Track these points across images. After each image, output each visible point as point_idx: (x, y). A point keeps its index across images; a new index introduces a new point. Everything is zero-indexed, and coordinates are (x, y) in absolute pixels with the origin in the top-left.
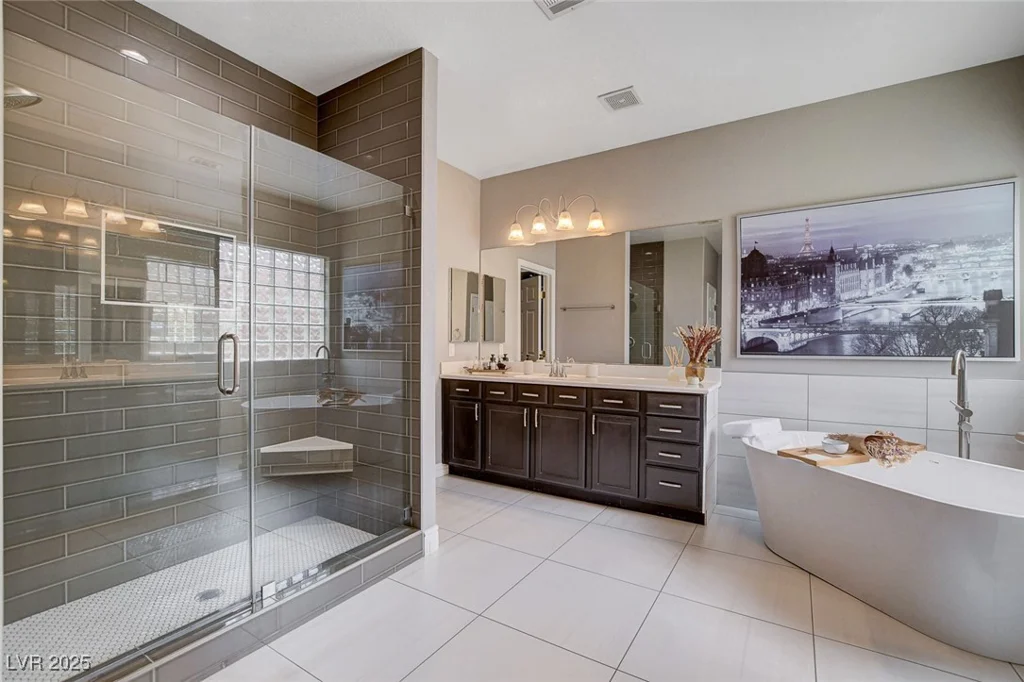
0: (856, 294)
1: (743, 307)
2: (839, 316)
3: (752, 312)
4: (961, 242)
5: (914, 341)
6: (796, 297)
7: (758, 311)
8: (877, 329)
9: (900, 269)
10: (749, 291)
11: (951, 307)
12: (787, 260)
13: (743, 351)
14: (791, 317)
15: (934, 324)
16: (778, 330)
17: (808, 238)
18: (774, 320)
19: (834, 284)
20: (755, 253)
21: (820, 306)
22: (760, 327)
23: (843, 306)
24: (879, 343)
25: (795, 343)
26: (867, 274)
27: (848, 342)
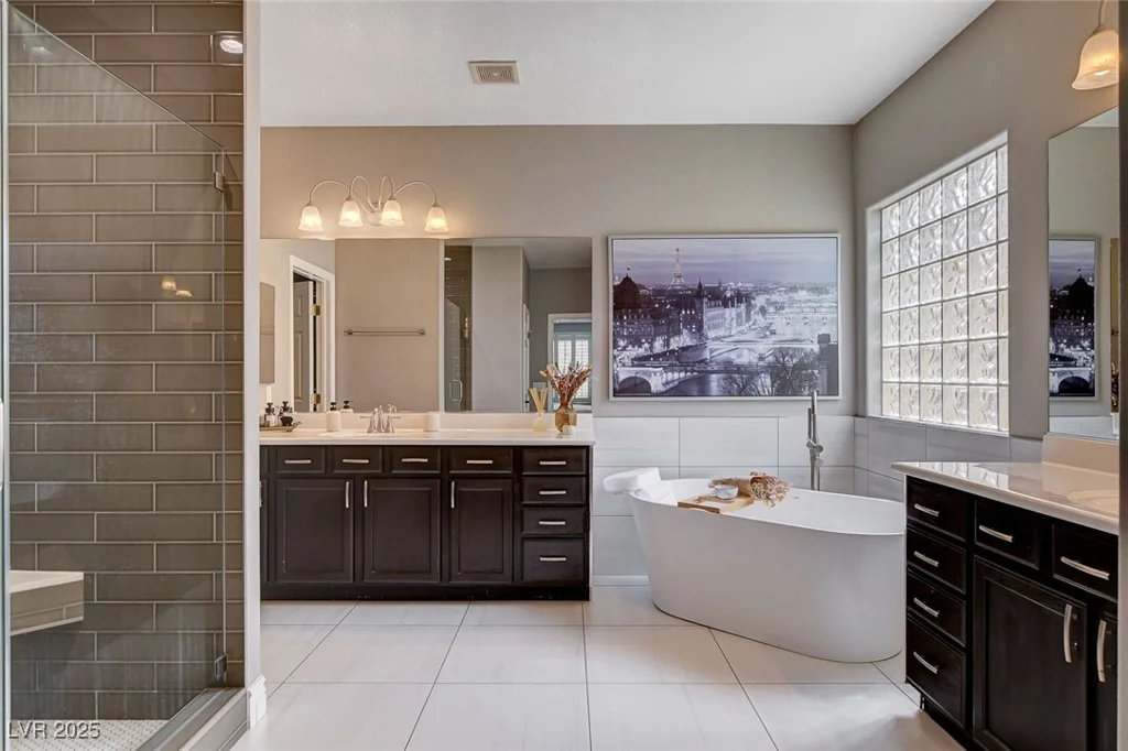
0: (721, 332)
1: (615, 342)
2: (707, 355)
3: (624, 349)
4: (802, 289)
5: (768, 381)
6: (667, 333)
7: (630, 347)
8: (739, 369)
9: (757, 309)
10: (622, 323)
11: (795, 349)
12: (659, 292)
13: (616, 393)
14: (663, 354)
15: (783, 364)
16: (651, 369)
17: (678, 269)
18: (646, 358)
19: (701, 322)
20: (627, 280)
21: (690, 344)
22: (633, 366)
23: (711, 345)
24: (740, 381)
25: (667, 383)
26: (730, 313)
27: (715, 382)
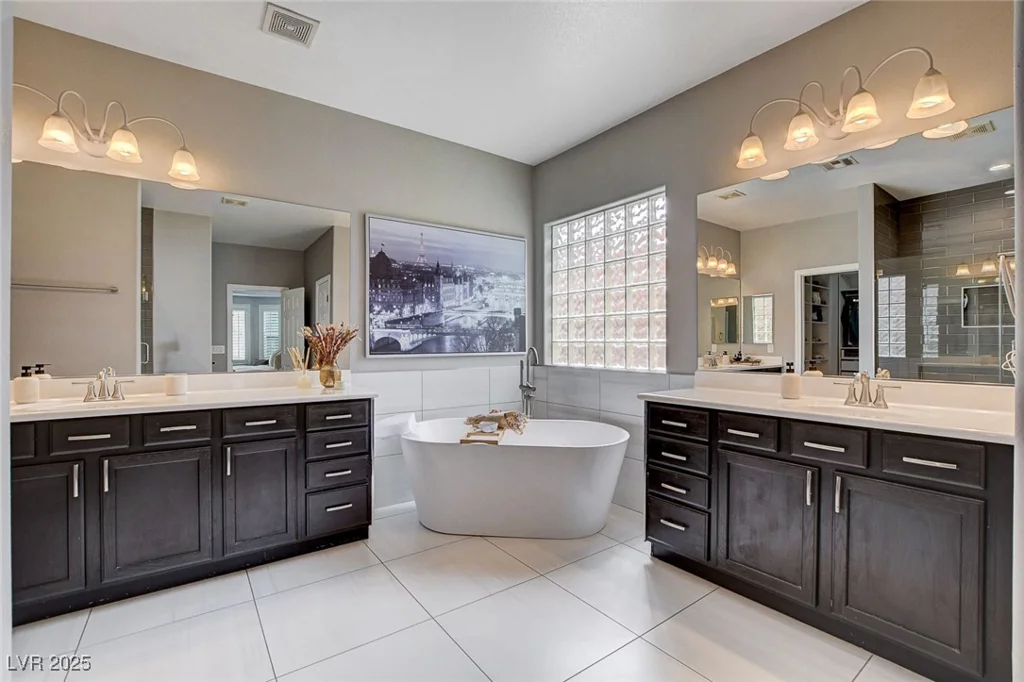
0: (453, 303)
1: (371, 307)
2: (443, 321)
3: (379, 313)
4: (505, 274)
5: (484, 342)
6: (413, 302)
7: (384, 312)
8: (465, 332)
9: (477, 287)
10: (377, 291)
11: (500, 318)
12: (407, 267)
13: (372, 351)
14: (410, 319)
15: (493, 329)
16: (401, 331)
17: (422, 250)
18: (396, 322)
19: (439, 293)
20: (381, 254)
21: (430, 311)
22: (386, 328)
23: (446, 313)
24: (466, 342)
25: (413, 343)
26: (459, 288)
27: (448, 341)
